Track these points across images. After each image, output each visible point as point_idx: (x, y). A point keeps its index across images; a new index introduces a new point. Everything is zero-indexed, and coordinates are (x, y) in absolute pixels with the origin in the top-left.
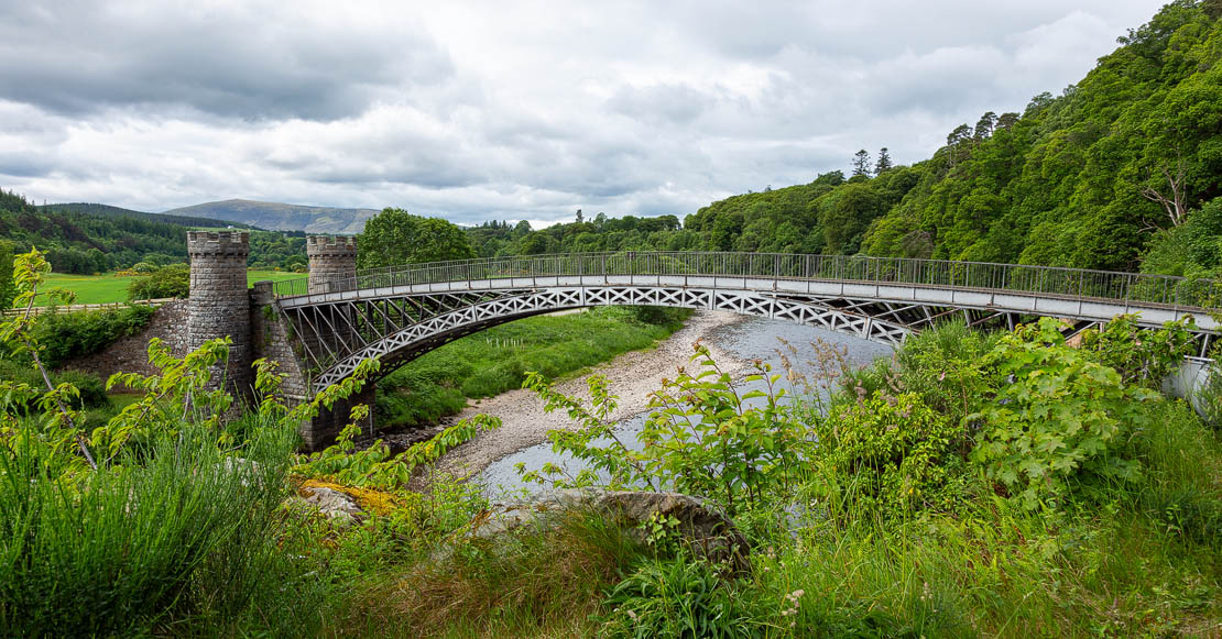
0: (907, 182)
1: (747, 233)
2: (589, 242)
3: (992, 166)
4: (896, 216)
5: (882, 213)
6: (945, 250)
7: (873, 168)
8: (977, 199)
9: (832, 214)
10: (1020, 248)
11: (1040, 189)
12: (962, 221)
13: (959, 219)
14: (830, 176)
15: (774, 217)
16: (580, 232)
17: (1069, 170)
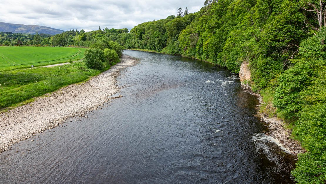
0: (192, 18)
1: (146, 34)
2: (100, 37)
3: (218, 11)
4: (189, 28)
5: (185, 28)
6: (202, 40)
7: (183, 14)
8: (212, 22)
9: (170, 28)
10: (225, 39)
11: (232, 19)
12: (208, 30)
13: (207, 29)
14: (171, 16)
15: (153, 29)
16: (97, 33)
17: (242, 11)
